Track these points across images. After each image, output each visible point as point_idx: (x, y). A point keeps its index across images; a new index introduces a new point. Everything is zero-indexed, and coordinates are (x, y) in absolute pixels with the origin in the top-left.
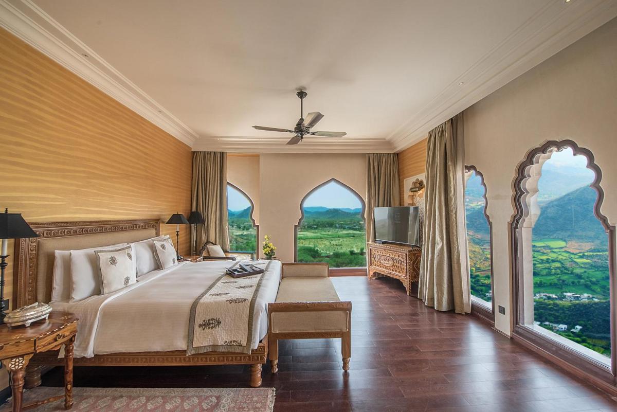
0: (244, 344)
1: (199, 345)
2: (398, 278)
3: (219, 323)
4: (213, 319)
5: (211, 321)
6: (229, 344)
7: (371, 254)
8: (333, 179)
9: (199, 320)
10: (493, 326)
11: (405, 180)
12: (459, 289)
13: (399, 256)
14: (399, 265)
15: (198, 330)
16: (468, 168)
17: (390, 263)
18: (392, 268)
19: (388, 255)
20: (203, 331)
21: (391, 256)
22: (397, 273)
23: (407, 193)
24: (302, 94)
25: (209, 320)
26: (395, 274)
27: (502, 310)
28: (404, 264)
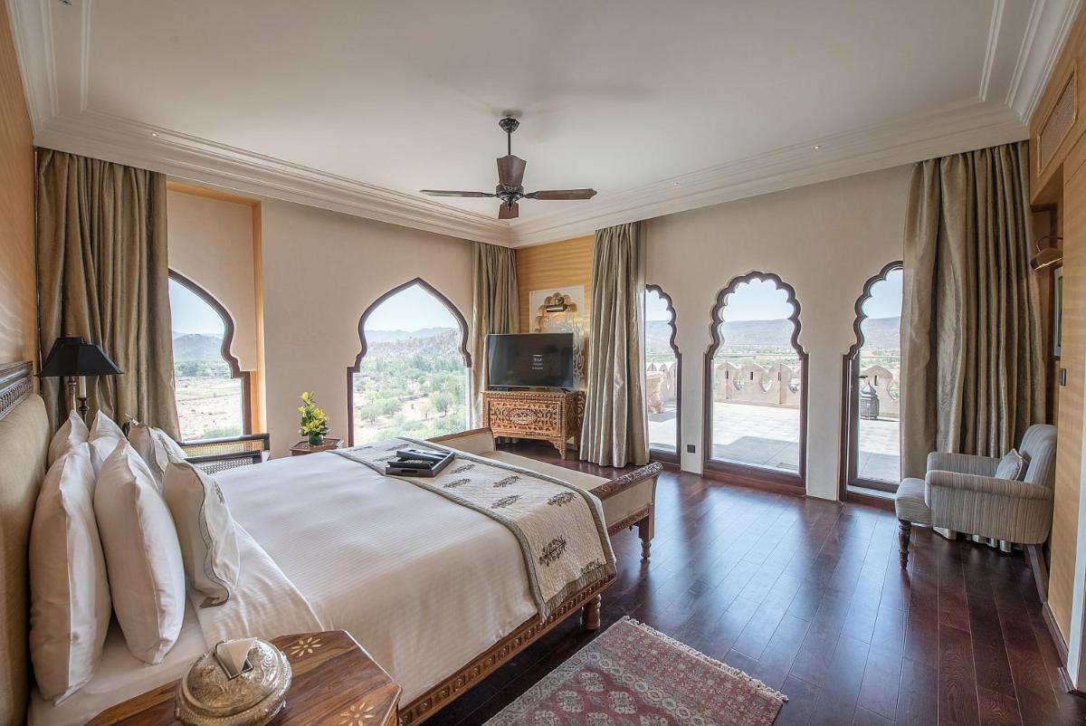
0: (603, 561)
1: (552, 595)
2: (545, 438)
3: (563, 543)
4: (554, 541)
5: (553, 546)
6: (587, 572)
7: (489, 410)
8: (418, 280)
9: (536, 553)
10: (679, 468)
11: (530, 293)
12: (640, 436)
13: (547, 407)
14: (547, 419)
15: (540, 570)
16: (650, 288)
17: (531, 418)
18: (533, 426)
19: (526, 407)
20: (547, 568)
21: (532, 407)
22: (543, 432)
23: (534, 312)
24: (510, 124)
25: (550, 545)
26: (539, 434)
27: (691, 449)
28: (558, 416)
